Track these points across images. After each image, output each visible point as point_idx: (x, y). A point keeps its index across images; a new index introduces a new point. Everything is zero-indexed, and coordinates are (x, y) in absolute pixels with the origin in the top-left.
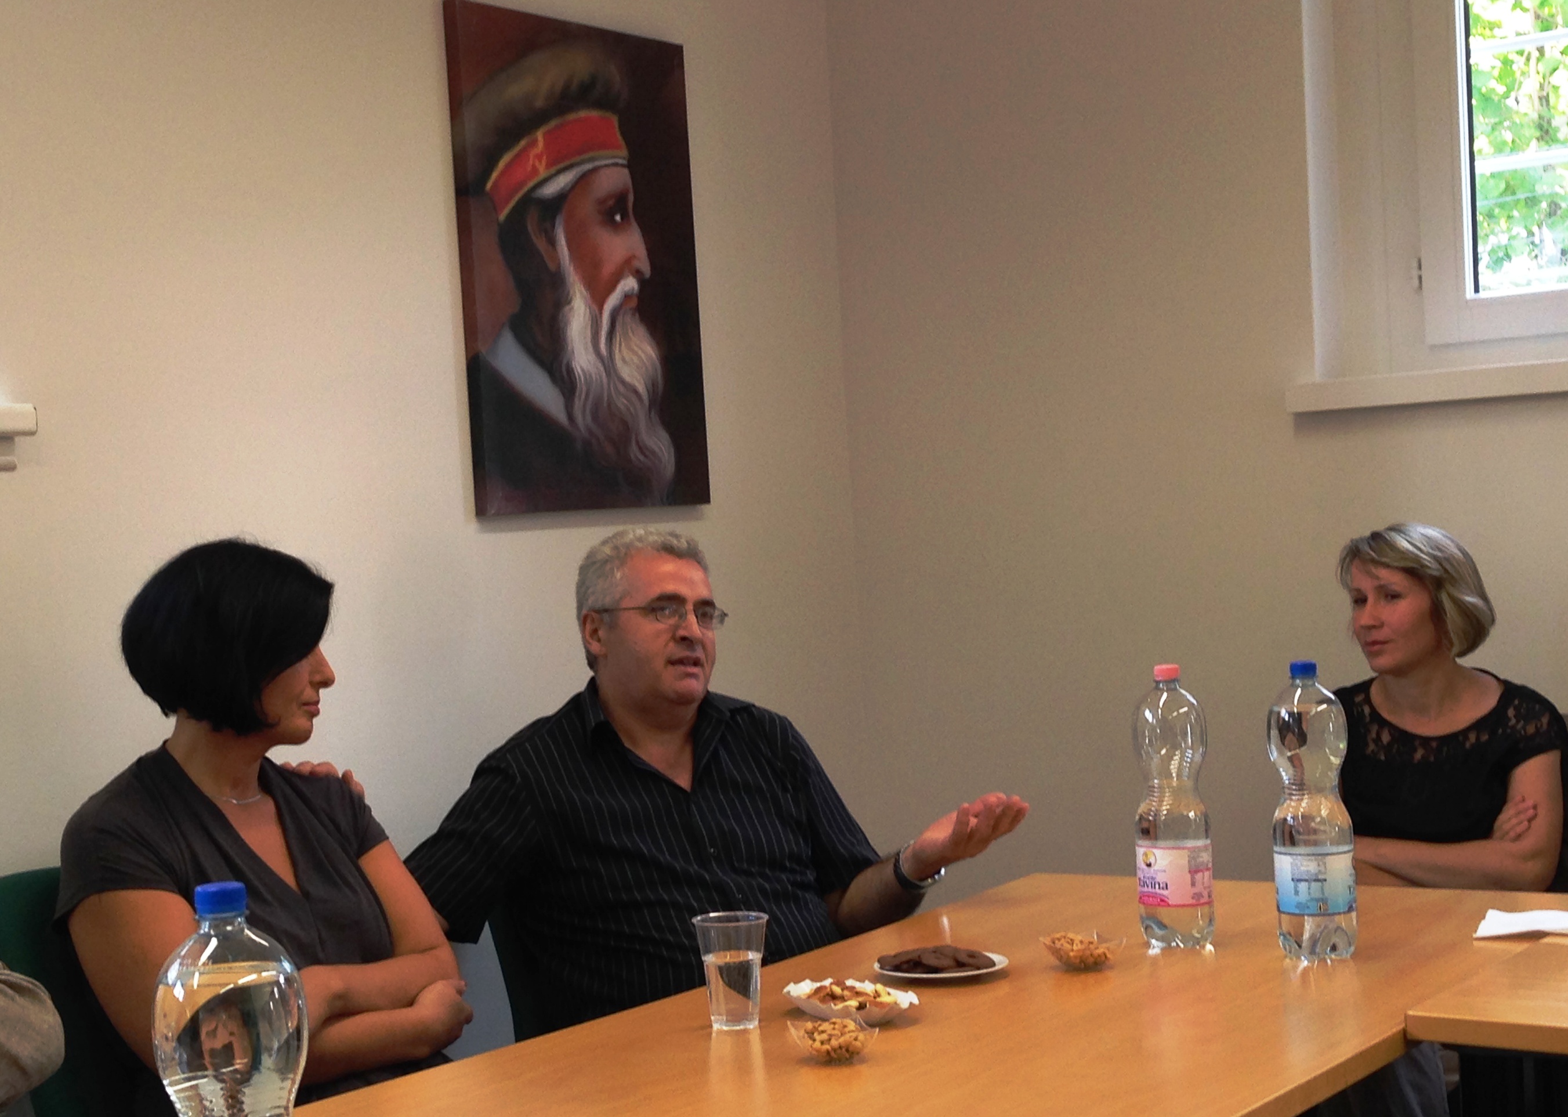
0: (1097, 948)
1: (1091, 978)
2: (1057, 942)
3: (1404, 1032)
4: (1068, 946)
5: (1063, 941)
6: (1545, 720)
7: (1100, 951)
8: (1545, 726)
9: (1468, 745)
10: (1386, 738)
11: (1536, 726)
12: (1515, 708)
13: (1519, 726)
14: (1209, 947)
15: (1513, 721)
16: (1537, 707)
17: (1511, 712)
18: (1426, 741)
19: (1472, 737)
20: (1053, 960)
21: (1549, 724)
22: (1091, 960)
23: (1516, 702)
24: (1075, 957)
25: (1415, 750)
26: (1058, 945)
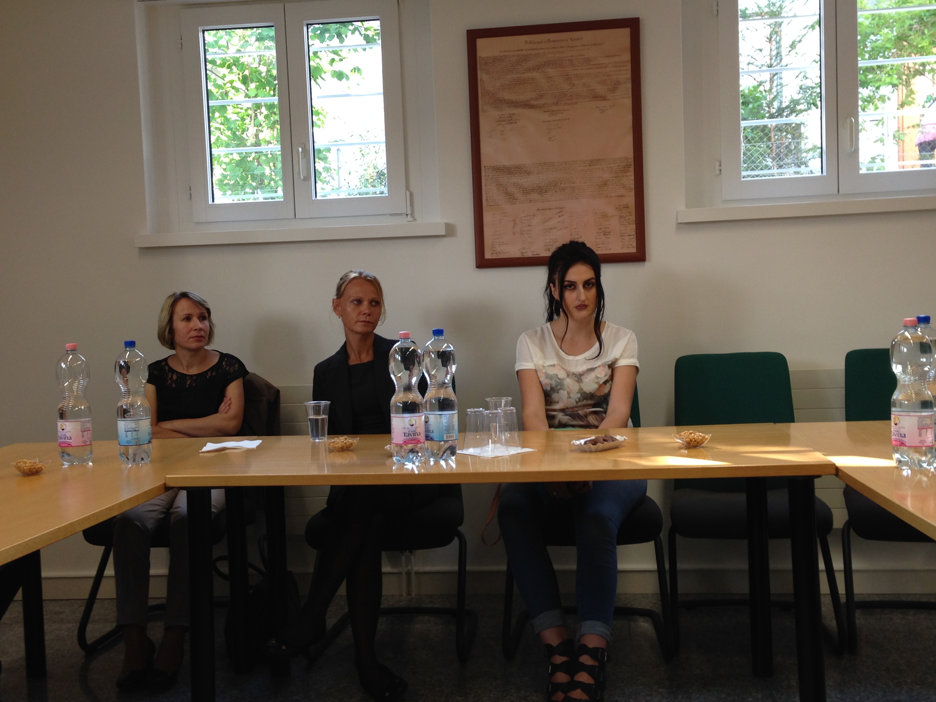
0: (37, 465)
1: (34, 477)
2: (18, 463)
3: (165, 484)
4: (24, 465)
5: (21, 463)
6: (237, 366)
7: (38, 466)
8: (237, 369)
9: (208, 377)
10: (175, 377)
11: (233, 369)
12: (225, 362)
13: (227, 368)
14: (91, 464)
15: (225, 366)
16: (234, 361)
17: (224, 363)
18: (191, 376)
19: (209, 374)
20: (18, 472)
21: (238, 367)
22: (35, 470)
23: (226, 359)
24: (28, 469)
25: (187, 380)
26: (19, 465)
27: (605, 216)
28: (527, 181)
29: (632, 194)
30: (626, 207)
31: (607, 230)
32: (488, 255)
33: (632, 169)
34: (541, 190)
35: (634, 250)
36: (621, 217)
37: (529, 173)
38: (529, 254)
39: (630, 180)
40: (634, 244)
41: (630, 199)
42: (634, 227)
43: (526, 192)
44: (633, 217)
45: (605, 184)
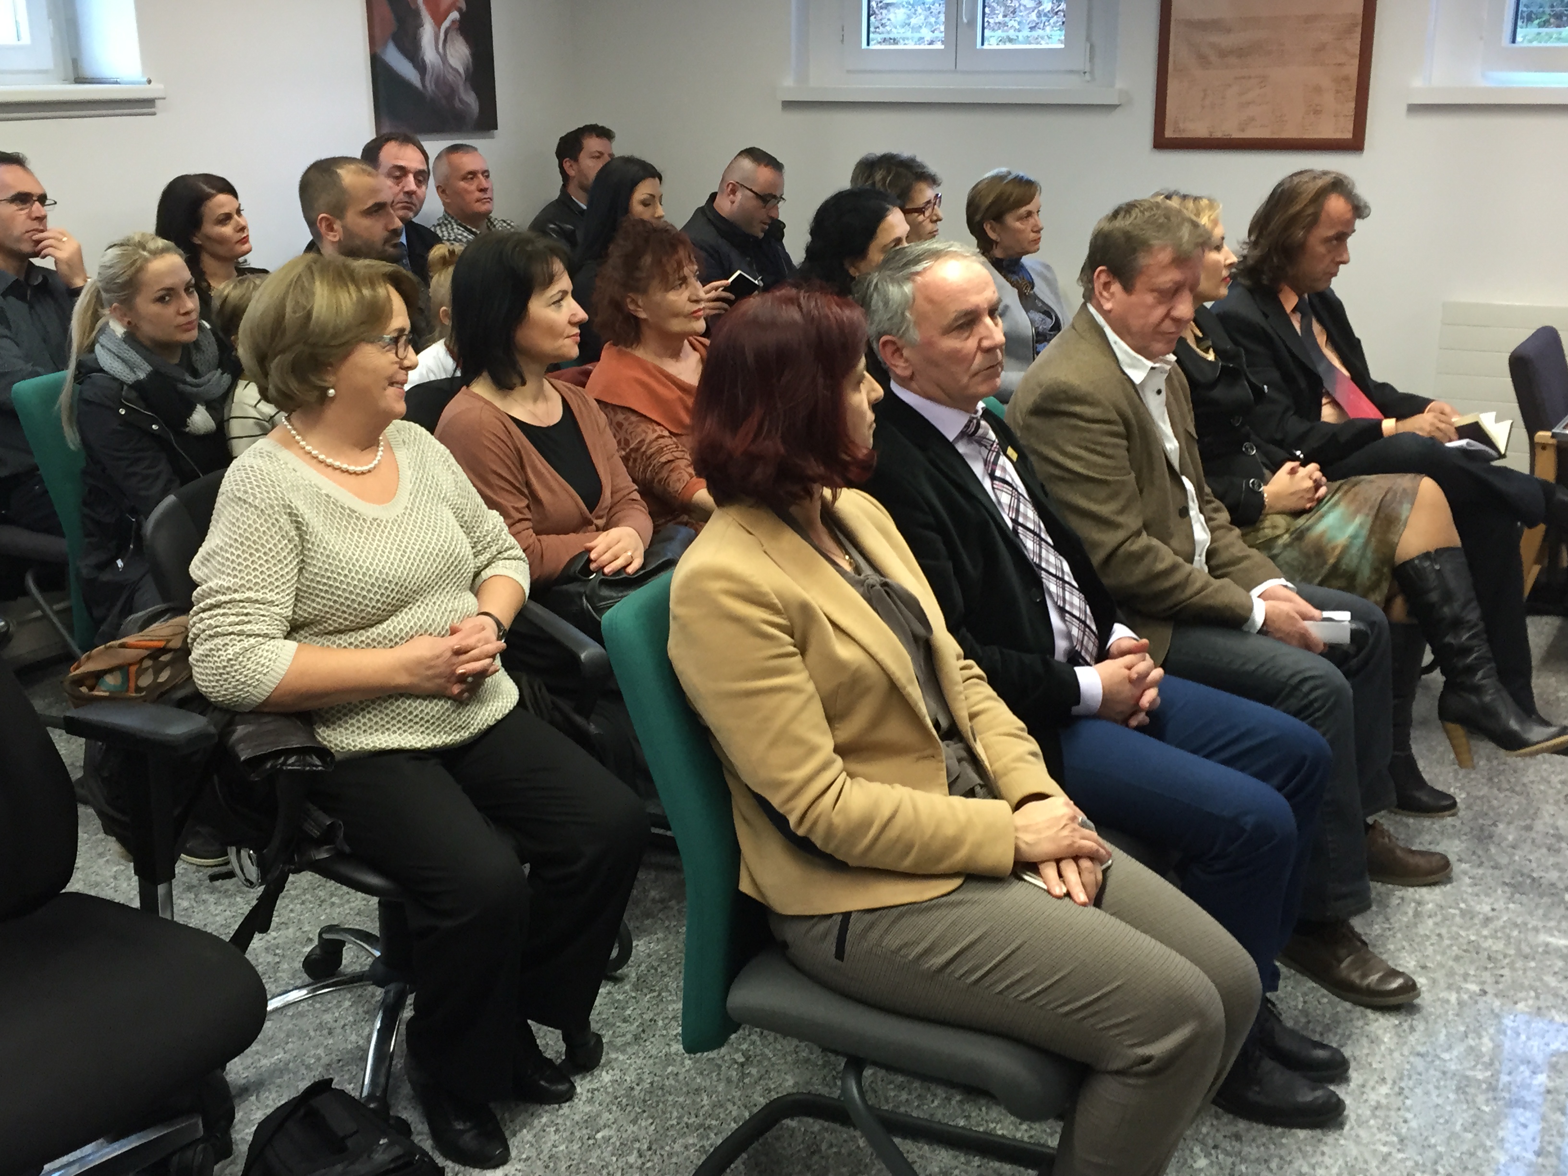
27: (1318, 90)
28: (1226, 41)
29: (1356, 62)
30: (1346, 79)
31: (1318, 108)
32: (1169, 134)
33: (1359, 29)
34: (1241, 53)
35: (1349, 135)
36: (1337, 92)
37: (1229, 31)
38: (1218, 135)
39: (1354, 45)
40: (1351, 127)
41: (1352, 70)
42: (1353, 105)
43: (1223, 54)
44: (1354, 93)
45: (1321, 48)
